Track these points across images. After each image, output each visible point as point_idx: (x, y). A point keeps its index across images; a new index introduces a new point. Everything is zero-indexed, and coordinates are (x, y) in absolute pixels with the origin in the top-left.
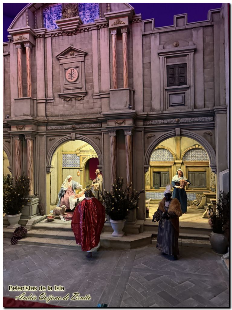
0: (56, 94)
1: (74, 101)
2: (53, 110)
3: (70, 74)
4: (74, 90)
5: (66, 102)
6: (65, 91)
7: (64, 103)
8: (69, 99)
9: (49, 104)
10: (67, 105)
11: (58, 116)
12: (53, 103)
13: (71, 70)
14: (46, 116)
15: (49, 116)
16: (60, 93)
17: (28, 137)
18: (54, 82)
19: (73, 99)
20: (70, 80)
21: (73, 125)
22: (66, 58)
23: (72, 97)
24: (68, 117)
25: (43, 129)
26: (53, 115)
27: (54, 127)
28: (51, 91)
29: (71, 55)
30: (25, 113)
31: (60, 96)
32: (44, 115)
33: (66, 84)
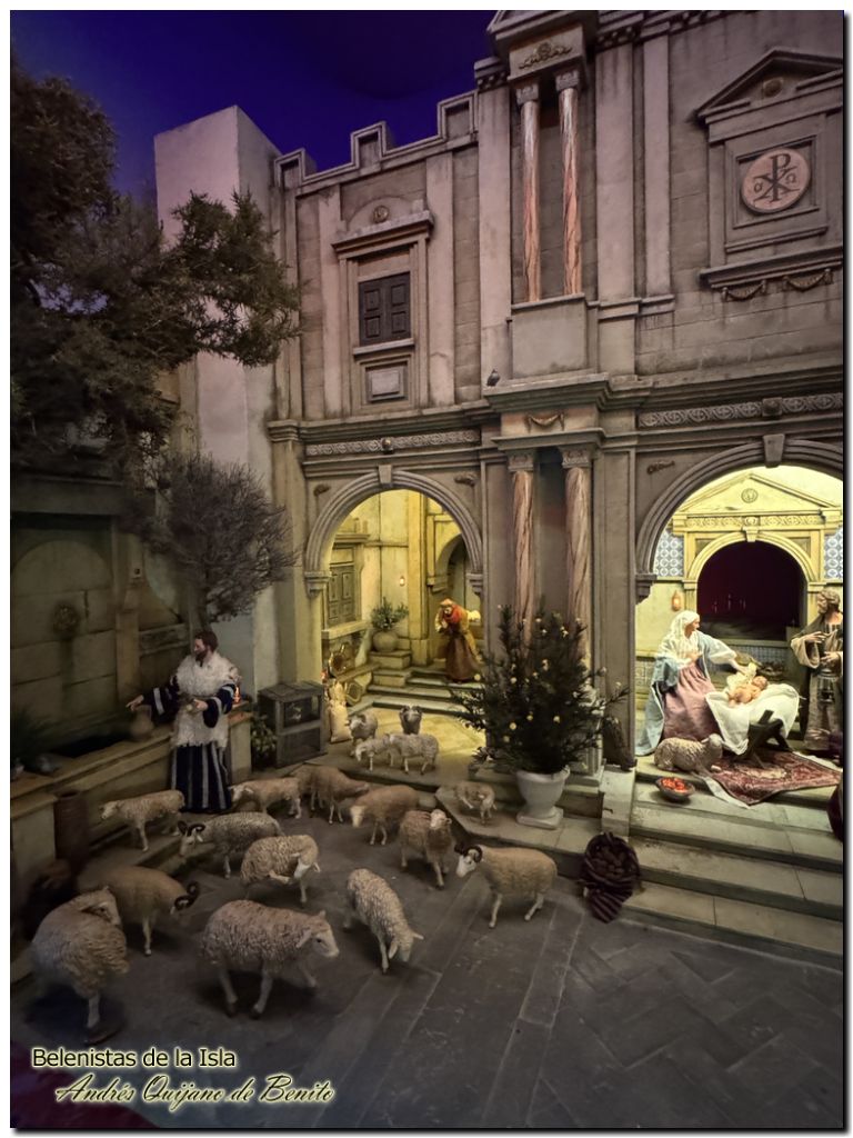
0: (686, 277)
1: (775, 296)
2: (667, 344)
3: (764, 177)
4: (781, 247)
5: (737, 303)
6: (731, 258)
7: (725, 312)
8: (752, 290)
9: (650, 321)
10: (737, 318)
11: (693, 367)
12: (668, 317)
13: (775, 159)
14: (638, 371)
15: (648, 369)
16: (708, 267)
17: (575, 460)
18: (676, 225)
19: (773, 287)
20: (762, 205)
21: (771, 402)
22: (746, 109)
23: (769, 280)
24: (745, 365)
25: (622, 423)
26: (668, 366)
27: (673, 415)
28: (663, 265)
29: (772, 92)
30: (561, 363)
31: (704, 283)
32: (631, 367)
33: (741, 224)
